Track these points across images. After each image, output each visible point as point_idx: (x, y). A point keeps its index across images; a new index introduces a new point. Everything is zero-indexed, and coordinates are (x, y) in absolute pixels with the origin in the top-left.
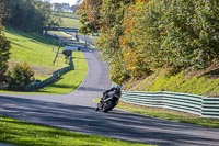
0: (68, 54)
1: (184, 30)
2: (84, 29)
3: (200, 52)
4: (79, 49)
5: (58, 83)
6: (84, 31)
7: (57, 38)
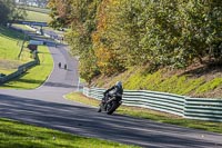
0: (33, 48)
1: (165, 27)
2: (54, 23)
3: (182, 51)
4: (45, 44)
5: (23, 78)
6: (54, 25)
7: (21, 31)
